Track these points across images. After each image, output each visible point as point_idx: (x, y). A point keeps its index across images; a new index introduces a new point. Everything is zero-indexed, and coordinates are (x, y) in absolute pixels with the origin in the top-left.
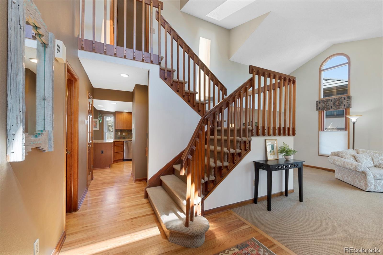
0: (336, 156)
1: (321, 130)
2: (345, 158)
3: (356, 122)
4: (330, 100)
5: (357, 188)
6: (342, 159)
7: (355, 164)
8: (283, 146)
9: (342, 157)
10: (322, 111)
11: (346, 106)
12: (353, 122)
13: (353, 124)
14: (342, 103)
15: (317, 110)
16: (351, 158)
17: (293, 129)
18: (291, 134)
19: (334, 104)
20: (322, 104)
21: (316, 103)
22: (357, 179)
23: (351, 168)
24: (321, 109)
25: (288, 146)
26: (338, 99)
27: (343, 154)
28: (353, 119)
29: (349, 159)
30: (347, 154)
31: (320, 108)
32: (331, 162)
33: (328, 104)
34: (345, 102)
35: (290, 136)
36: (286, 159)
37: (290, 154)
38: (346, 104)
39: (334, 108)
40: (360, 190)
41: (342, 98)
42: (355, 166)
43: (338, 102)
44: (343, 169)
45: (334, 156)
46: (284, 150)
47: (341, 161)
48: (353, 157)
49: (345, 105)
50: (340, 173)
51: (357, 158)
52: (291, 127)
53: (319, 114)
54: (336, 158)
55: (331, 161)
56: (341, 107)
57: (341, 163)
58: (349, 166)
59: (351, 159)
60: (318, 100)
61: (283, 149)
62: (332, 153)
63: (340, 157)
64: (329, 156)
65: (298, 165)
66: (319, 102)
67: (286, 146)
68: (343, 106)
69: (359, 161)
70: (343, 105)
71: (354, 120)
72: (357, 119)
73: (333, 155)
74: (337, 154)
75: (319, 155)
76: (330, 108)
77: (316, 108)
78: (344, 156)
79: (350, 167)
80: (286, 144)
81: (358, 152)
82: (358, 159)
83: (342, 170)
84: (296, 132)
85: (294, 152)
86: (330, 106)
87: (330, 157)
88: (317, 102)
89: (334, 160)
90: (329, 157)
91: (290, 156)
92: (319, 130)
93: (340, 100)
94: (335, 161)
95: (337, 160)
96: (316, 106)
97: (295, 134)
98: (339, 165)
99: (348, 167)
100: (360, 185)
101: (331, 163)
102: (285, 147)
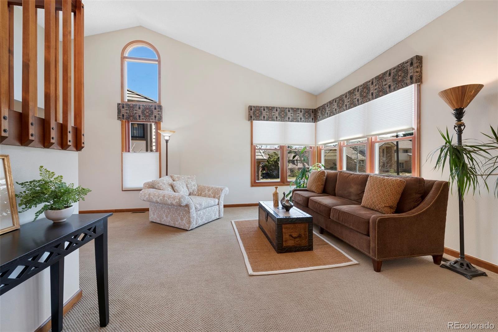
0: (150, 188)
1: (125, 151)
2: (162, 190)
3: (169, 140)
4: (138, 107)
5: (179, 229)
6: (161, 192)
7: (178, 196)
8: (40, 178)
9: (159, 188)
10: (126, 122)
11: (157, 118)
12: (166, 140)
13: (166, 143)
14: (152, 113)
15: (119, 118)
16: (169, 188)
17: (78, 132)
18: (69, 143)
19: (143, 112)
20: (126, 110)
21: (118, 107)
22: (178, 217)
23: (174, 203)
24: (125, 117)
25: (60, 178)
26: (147, 107)
27: (160, 184)
28: (165, 135)
29: (167, 190)
30: (164, 184)
31: (123, 116)
32: (145, 199)
33: (135, 112)
34: (155, 113)
35: (65, 149)
36: (53, 220)
37: (68, 202)
38: (157, 115)
39: (143, 119)
40: (182, 230)
41: (152, 106)
42: (179, 199)
43: (147, 111)
44: (161, 205)
45: (148, 188)
46: (43, 193)
47: (160, 194)
48: (171, 187)
49: (155, 117)
50: (156, 213)
51: (175, 186)
52: (71, 123)
53: (122, 125)
54: (152, 190)
55: (145, 197)
56: (151, 119)
57: (160, 198)
58: (170, 200)
59: (169, 190)
60: (120, 102)
61: (38, 188)
62: (145, 184)
63: (156, 189)
64: (141, 190)
65: (94, 231)
66: (121, 106)
67: (52, 179)
68: (153, 118)
69: (177, 190)
70: (154, 116)
71: (167, 138)
72: (169, 136)
73: (146, 187)
74: (152, 186)
75: (123, 190)
76: (138, 118)
77: (118, 115)
78: (161, 187)
79: (157, 200)
80: (53, 173)
81: (173, 179)
82: (176, 188)
83: (159, 208)
84: (86, 139)
85: (82, 192)
86: (137, 115)
87: (143, 190)
88: (119, 104)
89: (149, 195)
90: (141, 192)
91: (67, 207)
92: (122, 151)
93: (150, 108)
94: (151, 196)
95: (154, 194)
96: (118, 112)
97: (83, 145)
98: (156, 200)
99: (169, 202)
100: (182, 224)
101: (145, 201)
102: (46, 183)
